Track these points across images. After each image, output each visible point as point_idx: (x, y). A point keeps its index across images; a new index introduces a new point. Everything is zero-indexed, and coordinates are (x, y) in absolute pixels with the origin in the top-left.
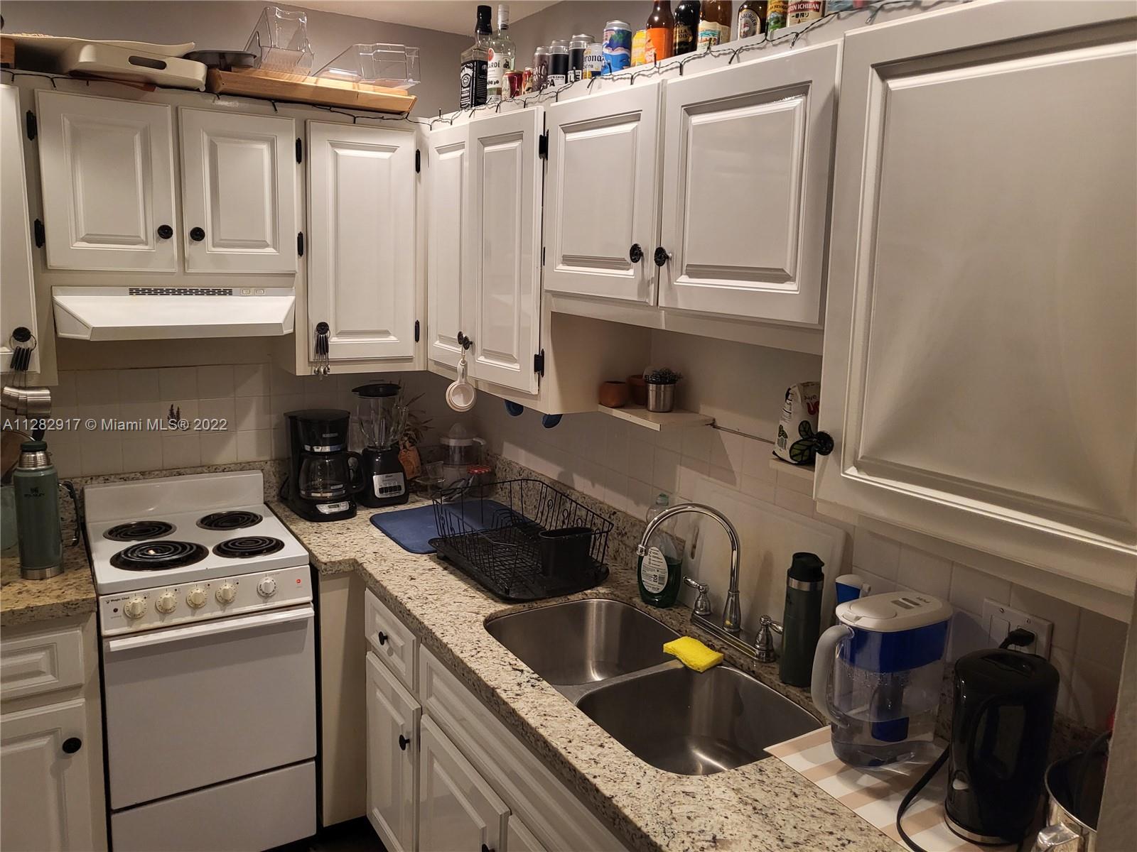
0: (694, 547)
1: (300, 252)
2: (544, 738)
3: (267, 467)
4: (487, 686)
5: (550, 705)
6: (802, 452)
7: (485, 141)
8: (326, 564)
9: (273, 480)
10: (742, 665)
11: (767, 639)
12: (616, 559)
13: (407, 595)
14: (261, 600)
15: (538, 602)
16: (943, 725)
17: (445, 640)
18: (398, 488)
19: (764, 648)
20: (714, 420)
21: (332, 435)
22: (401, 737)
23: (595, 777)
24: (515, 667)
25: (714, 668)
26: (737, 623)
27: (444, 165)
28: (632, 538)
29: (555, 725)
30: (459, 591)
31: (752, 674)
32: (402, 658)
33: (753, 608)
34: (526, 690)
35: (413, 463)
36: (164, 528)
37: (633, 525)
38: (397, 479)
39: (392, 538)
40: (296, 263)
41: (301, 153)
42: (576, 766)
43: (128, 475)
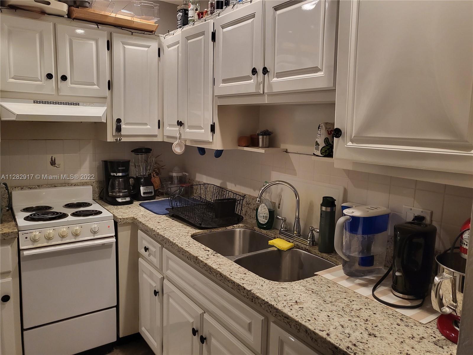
0: (280, 204)
1: (109, 89)
2: (220, 272)
3: (94, 184)
4: (194, 256)
5: (221, 261)
6: (326, 151)
7: (188, 38)
8: (121, 219)
9: (97, 190)
10: (302, 248)
11: (313, 236)
12: (246, 215)
13: (157, 228)
14: (92, 235)
15: (214, 229)
16: (388, 262)
17: (174, 242)
18: (151, 193)
19: (311, 240)
20: (287, 149)
21: (123, 168)
22: (155, 291)
23: (243, 284)
24: (206, 250)
25: (290, 249)
26: (299, 232)
27: (170, 53)
28: (253, 205)
29: (224, 267)
30: (180, 226)
31: (306, 250)
32: (155, 257)
33: (306, 225)
34: (211, 257)
35: (158, 183)
36: (48, 208)
37: (253, 199)
38: (151, 189)
39: (149, 210)
40: (107, 93)
41: (109, 46)
42: (235, 281)
43: (32, 187)
